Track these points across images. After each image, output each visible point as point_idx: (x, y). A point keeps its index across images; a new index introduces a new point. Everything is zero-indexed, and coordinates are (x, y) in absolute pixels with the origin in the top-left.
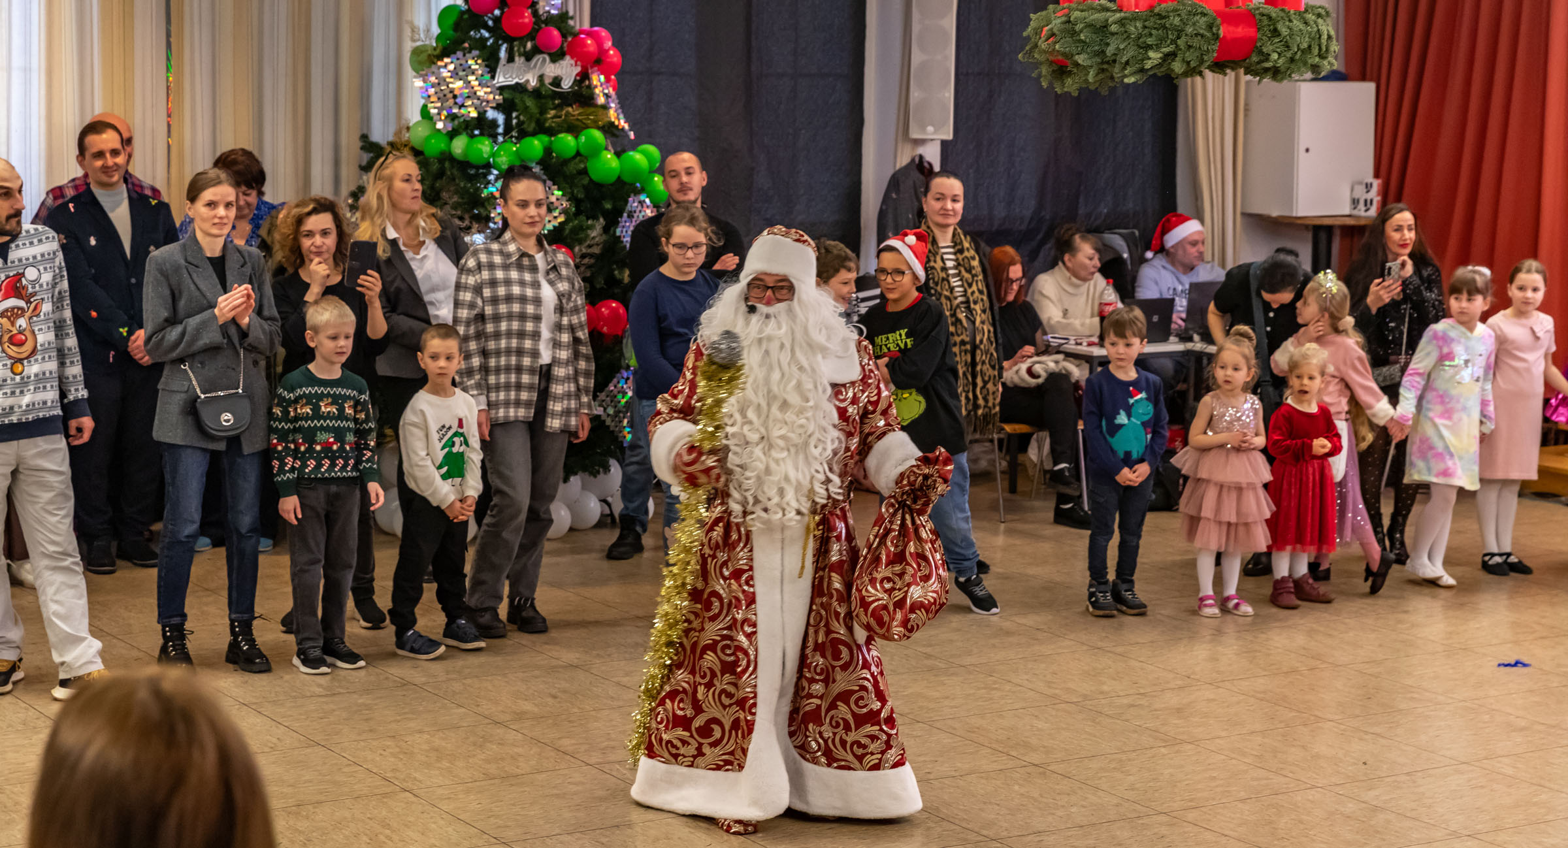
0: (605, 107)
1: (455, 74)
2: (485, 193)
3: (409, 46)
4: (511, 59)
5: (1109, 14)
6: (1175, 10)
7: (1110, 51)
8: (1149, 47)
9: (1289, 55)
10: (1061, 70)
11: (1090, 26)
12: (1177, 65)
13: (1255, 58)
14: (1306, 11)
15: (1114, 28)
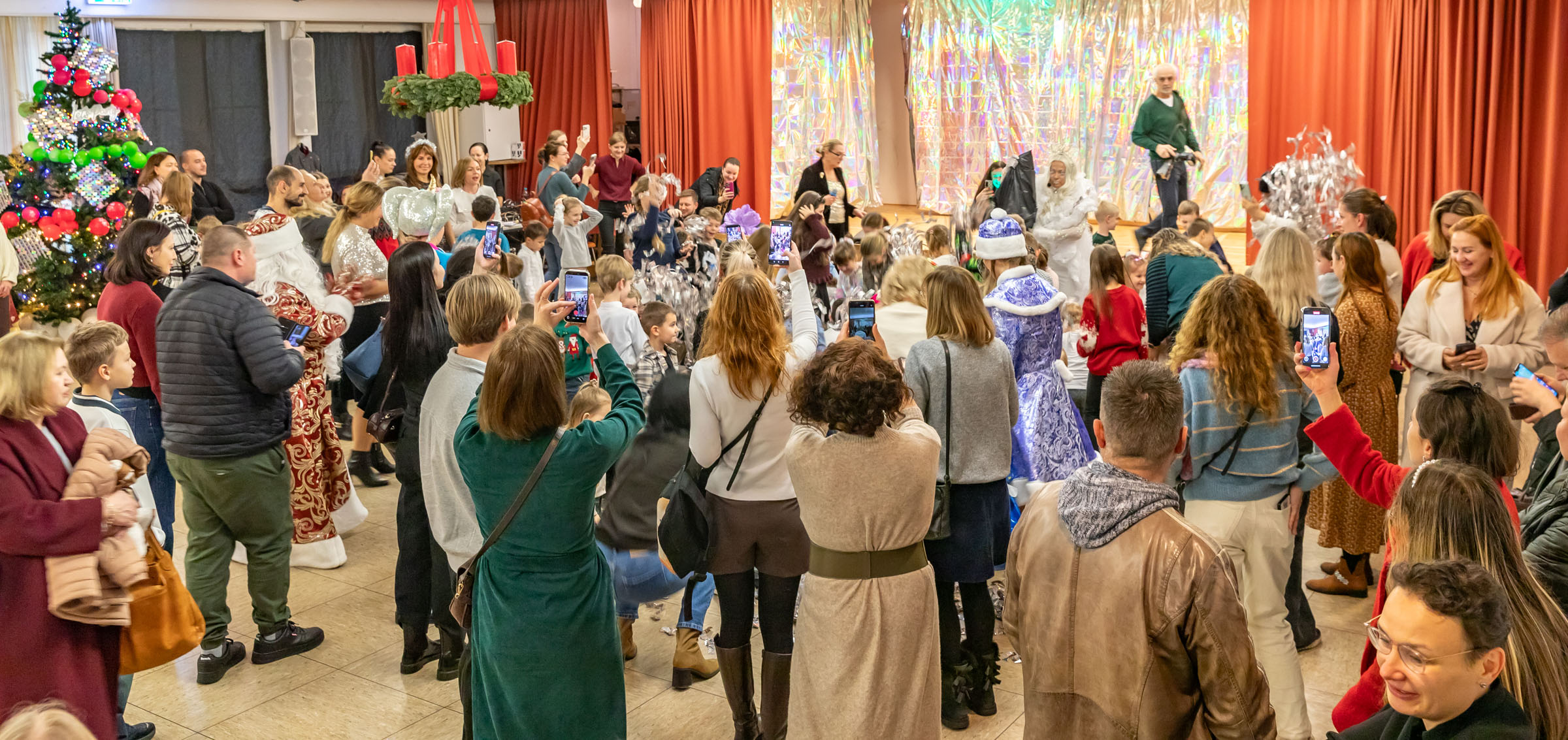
0: (135, 130)
1: (47, 117)
2: (71, 178)
3: (16, 104)
4: (79, 108)
5: (424, 80)
6: (458, 77)
7: (428, 98)
8: (446, 96)
10: (403, 107)
11: (417, 86)
12: (461, 103)
13: (497, 98)
14: (518, 75)
15: (429, 87)
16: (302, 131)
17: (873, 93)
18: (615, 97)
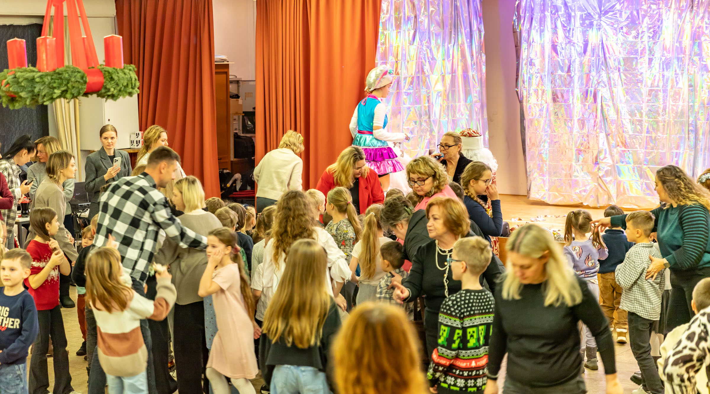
5: (34, 73)
6: (65, 71)
7: (36, 90)
8: (54, 88)
9: (118, 88)
10: (13, 99)
11: (26, 79)
12: (68, 95)
13: (103, 91)
14: (124, 68)
15: (37, 80)
18: (233, 88)
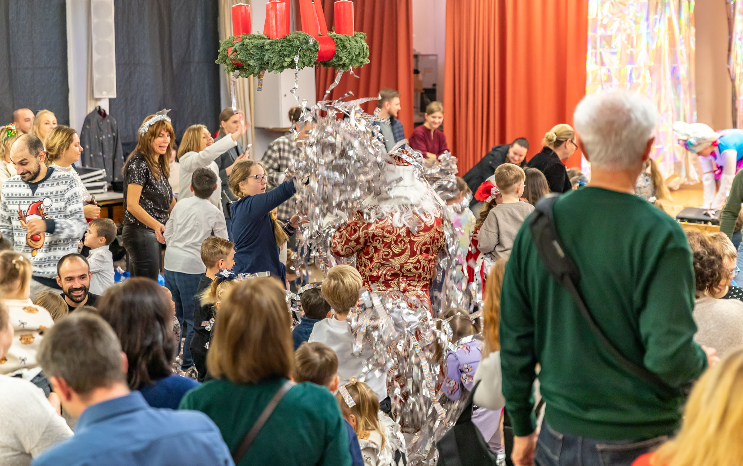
5: (263, 40)
6: (296, 38)
7: (266, 58)
9: (350, 57)
10: (241, 68)
11: (255, 46)
13: (334, 60)
14: (355, 36)
15: (267, 47)
16: (101, 92)
17: (693, 61)
